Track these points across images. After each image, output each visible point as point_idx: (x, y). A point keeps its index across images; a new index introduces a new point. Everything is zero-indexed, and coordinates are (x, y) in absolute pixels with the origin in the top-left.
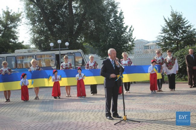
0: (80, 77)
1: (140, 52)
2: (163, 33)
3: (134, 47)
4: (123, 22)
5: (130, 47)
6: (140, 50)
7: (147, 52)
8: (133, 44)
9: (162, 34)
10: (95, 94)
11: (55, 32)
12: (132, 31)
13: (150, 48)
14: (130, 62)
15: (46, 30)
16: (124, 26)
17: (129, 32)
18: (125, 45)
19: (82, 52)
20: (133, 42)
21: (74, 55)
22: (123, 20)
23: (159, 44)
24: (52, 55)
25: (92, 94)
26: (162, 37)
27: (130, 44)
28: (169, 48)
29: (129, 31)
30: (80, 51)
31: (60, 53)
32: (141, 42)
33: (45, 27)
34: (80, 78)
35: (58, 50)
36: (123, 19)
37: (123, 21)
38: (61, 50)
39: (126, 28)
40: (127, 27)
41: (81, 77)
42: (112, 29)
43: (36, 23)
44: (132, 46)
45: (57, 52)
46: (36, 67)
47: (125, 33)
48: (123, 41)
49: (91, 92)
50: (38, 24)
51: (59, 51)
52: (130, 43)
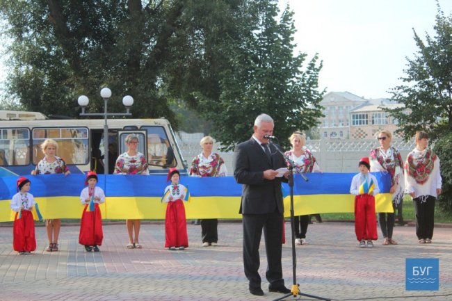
0: (174, 194)
1: (338, 132)
2: (409, 80)
3: (320, 119)
4: (292, 43)
5: (310, 119)
6: (340, 126)
7: (361, 135)
8: (317, 109)
9: (407, 82)
10: (213, 244)
11: (83, 59)
12: (318, 70)
13: (370, 123)
14: (310, 162)
15: (57, 52)
16: (295, 54)
17: (308, 72)
18: (294, 111)
19: (169, 125)
20: (321, 103)
21: (144, 132)
22: (292, 35)
23: (397, 113)
24: (79, 129)
25: (206, 244)
26: (406, 91)
27: (309, 110)
28: (425, 125)
29: (310, 68)
30: (163, 121)
31: (106, 126)
32: (344, 100)
33: (54, 44)
34: (176, 197)
35: (101, 117)
36: (293, 33)
37: (292, 39)
38: (109, 117)
39: (299, 62)
40: (302, 57)
41: (178, 194)
42: (256, 60)
43: (27, 31)
44: (315, 115)
45: (97, 124)
46: (56, 162)
47: (296, 75)
48: (290, 99)
49: (202, 236)
50: (31, 33)
51: (104, 120)
52: (310, 105)
